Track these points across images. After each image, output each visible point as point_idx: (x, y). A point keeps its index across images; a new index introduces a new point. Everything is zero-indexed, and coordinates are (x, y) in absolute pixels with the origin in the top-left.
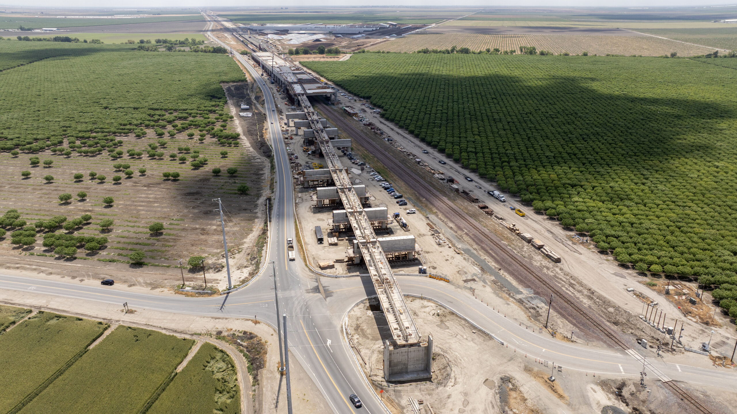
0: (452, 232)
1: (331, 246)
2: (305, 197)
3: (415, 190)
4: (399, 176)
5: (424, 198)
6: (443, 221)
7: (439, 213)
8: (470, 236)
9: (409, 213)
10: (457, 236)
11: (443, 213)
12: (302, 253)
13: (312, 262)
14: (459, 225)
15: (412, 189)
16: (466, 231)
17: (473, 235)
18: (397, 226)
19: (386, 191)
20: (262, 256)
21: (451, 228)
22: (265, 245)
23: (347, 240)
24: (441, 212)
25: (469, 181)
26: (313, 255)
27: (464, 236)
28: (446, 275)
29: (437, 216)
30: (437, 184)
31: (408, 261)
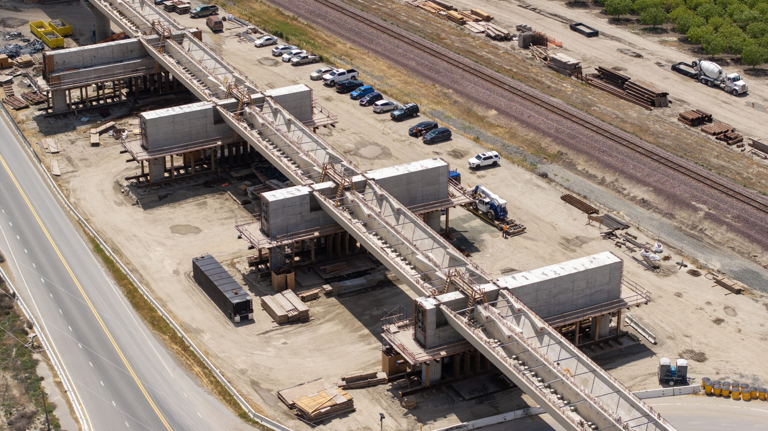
0: (657, 216)
1: (288, 328)
2: (75, 152)
3: (443, 85)
4: (354, 42)
5: (489, 107)
6: (602, 182)
7: (571, 155)
8: (728, 224)
9: (478, 168)
10: (676, 227)
11: (587, 154)
12: (197, 369)
13: (256, 398)
14: (667, 187)
15: (429, 83)
16: (705, 207)
17: (738, 218)
18: (471, 219)
19: (346, 97)
20: (53, 407)
21: (644, 203)
22: (36, 356)
23: (328, 294)
24: (579, 151)
25: (589, 35)
26: (243, 372)
27: (706, 224)
28: (755, 379)
29: (571, 166)
30: (497, 55)
31: (597, 344)
